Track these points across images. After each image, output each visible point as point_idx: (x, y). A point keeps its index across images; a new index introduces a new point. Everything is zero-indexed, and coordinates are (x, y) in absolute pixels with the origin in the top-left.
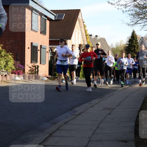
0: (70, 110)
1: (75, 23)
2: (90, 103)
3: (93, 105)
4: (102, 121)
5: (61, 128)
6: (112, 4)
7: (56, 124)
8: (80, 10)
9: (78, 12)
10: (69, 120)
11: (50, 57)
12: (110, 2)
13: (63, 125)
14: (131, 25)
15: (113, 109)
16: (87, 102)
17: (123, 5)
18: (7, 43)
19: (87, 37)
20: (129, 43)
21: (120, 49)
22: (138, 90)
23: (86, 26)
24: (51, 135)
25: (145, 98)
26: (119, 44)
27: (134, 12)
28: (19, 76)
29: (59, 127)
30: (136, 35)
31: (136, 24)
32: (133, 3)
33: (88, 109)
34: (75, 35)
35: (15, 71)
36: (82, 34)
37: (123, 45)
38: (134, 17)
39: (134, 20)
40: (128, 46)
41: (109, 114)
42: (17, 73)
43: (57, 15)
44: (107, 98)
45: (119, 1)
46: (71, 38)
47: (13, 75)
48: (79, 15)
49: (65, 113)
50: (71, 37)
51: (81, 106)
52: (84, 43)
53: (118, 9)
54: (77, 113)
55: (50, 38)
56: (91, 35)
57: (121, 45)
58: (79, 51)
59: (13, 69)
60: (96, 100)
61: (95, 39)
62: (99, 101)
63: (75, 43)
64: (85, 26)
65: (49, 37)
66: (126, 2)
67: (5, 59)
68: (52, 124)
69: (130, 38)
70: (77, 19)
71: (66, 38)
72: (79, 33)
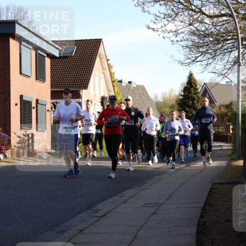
0: (88, 209)
1: (94, 62)
2: (121, 195)
4: (143, 226)
6: (153, 29)
7: (65, 234)
8: (101, 39)
9: (98, 42)
10: (85, 226)
11: (52, 119)
12: (151, 27)
13: (76, 235)
14: (186, 64)
15: (161, 204)
17: (172, 32)
19: (115, 84)
20: (184, 93)
21: (170, 103)
22: (200, 172)
23: (112, 66)
25: (212, 185)
26: (167, 95)
27: (190, 43)
29: (70, 239)
30: (195, 80)
31: (195, 62)
32: (188, 29)
33: (118, 206)
34: (94, 81)
36: (105, 79)
37: (174, 96)
38: (190, 51)
39: (190, 56)
40: (182, 99)
41: (154, 214)
43: (63, 48)
44: (150, 186)
45: (165, 25)
46: (87, 87)
48: (100, 49)
49: (80, 213)
50: (88, 84)
51: (107, 201)
52: (109, 94)
53: (164, 38)
54: (100, 214)
56: (121, 81)
57: (170, 96)
58: (102, 107)
60: (131, 190)
61: (128, 88)
62: (137, 192)
63: (95, 95)
64: (110, 67)
65: (51, 85)
66: (176, 27)
68: (57, 233)
69: (186, 85)
70: (96, 56)
71: (79, 87)
72: (101, 78)
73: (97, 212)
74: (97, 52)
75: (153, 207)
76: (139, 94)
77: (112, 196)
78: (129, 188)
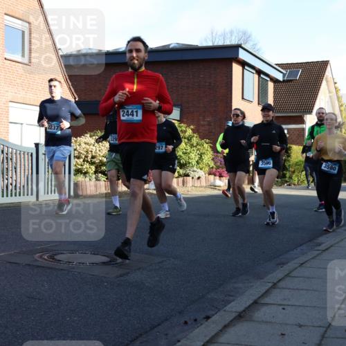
0: (310, 241)
5: (293, 274)
8: (328, 61)
9: (324, 64)
10: (307, 259)
13: (296, 268)
18: (202, 123)
19: (343, 108)
23: (339, 90)
24: (274, 286)
28: (222, 178)
29: (291, 272)
35: (214, 170)
42: (218, 174)
43: (287, 71)
47: (212, 177)
48: (327, 71)
49: (301, 245)
54: (323, 247)
59: (211, 167)
64: (337, 90)
67: (198, 149)
68: (277, 265)
70: (323, 79)
71: (303, 112)
73: (320, 245)
74: (324, 74)
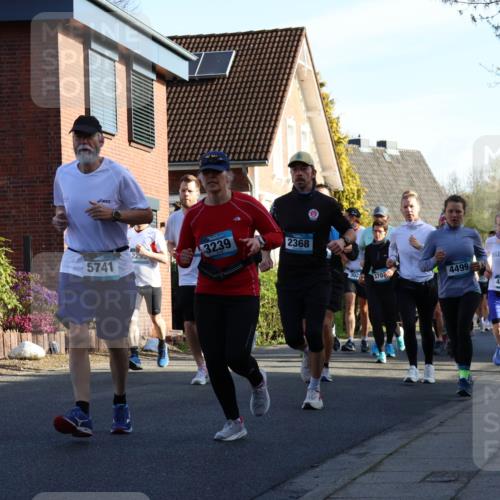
0: (273, 488)
1: (285, 91)
2: (363, 450)
3: (379, 458)
8: (302, 29)
9: (292, 38)
16: (351, 447)
19: (341, 148)
23: (332, 102)
28: (40, 337)
33: (355, 479)
36: (315, 138)
43: (199, 56)
44: (441, 424)
46: (266, 159)
47: (13, 336)
50: (267, 152)
51: (325, 466)
52: (325, 178)
53: (474, 19)
55: (172, 159)
56: (357, 142)
59: (9, 307)
60: (390, 437)
61: (377, 159)
62: (406, 441)
64: (326, 103)
65: (170, 156)
70: (289, 74)
71: (244, 159)
72: (303, 133)
74: (293, 62)
75: (450, 481)
76: (408, 173)
77: (338, 454)
78: (383, 431)
